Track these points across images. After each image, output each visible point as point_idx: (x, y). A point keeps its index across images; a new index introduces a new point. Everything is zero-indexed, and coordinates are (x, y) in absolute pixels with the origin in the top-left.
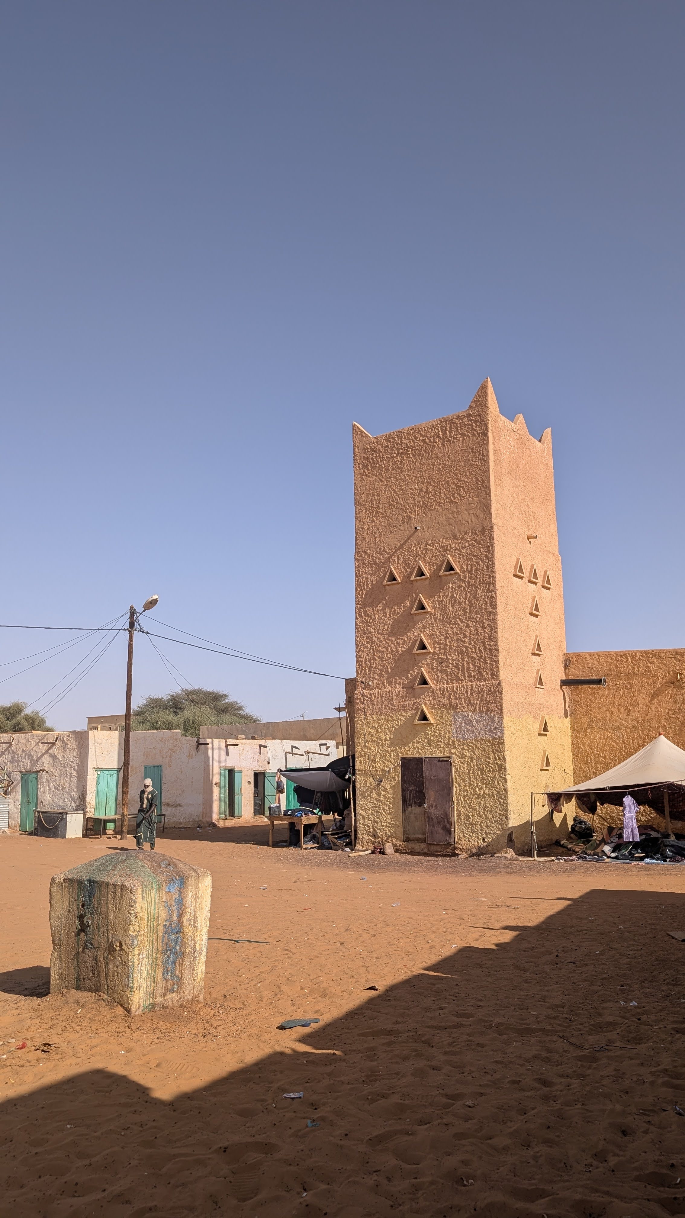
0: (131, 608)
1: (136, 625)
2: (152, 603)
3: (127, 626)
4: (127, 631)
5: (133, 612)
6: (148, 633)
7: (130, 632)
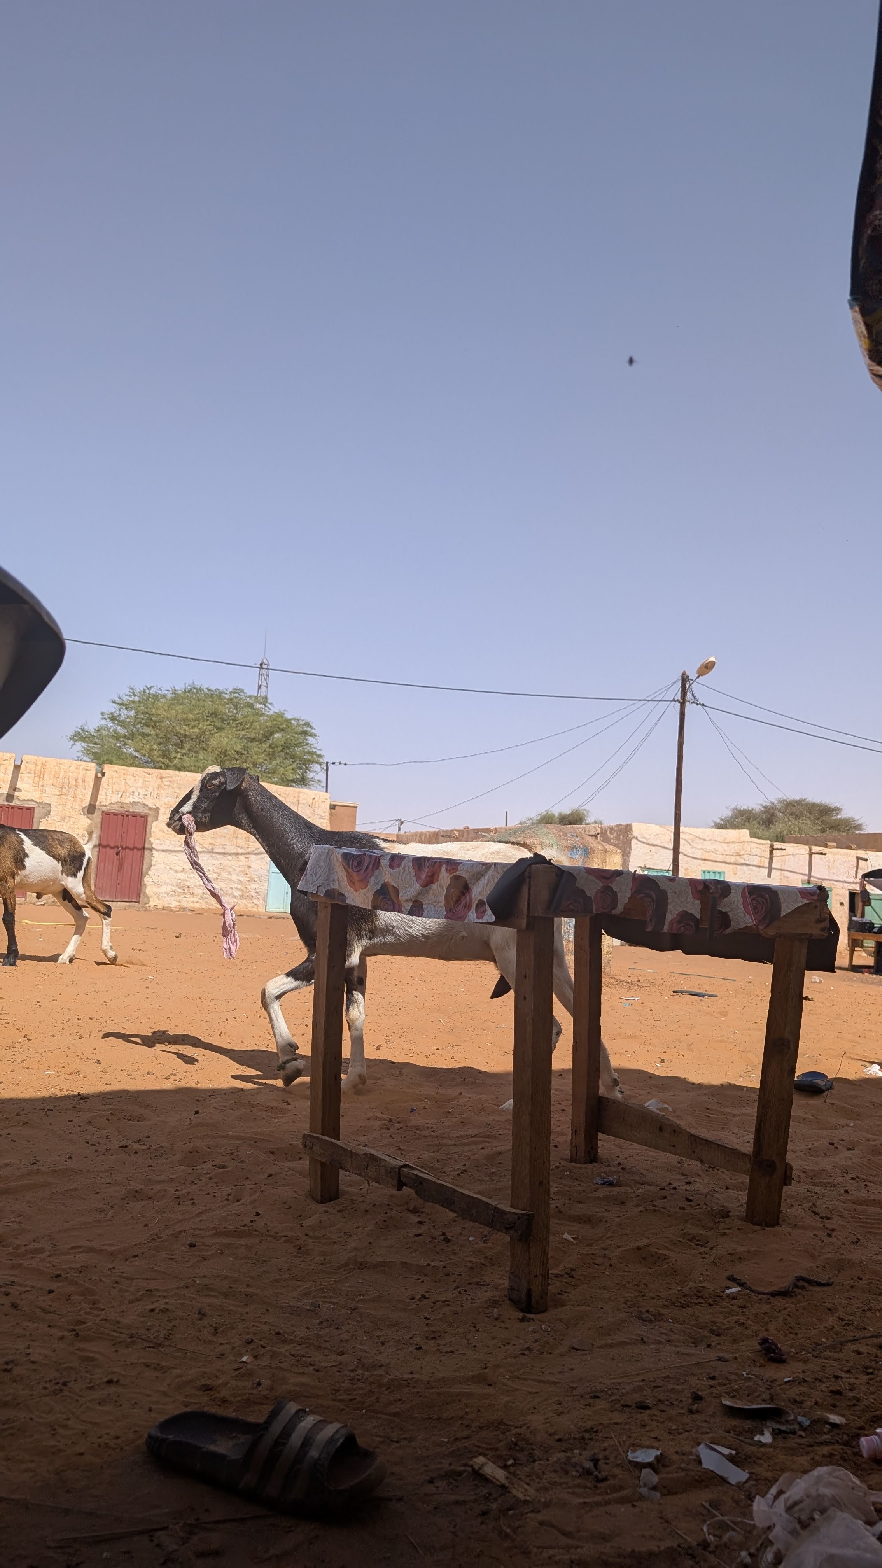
0: (684, 674)
1: (689, 696)
2: (707, 667)
3: (679, 697)
4: (677, 703)
5: (685, 679)
6: (703, 705)
7: (683, 704)
